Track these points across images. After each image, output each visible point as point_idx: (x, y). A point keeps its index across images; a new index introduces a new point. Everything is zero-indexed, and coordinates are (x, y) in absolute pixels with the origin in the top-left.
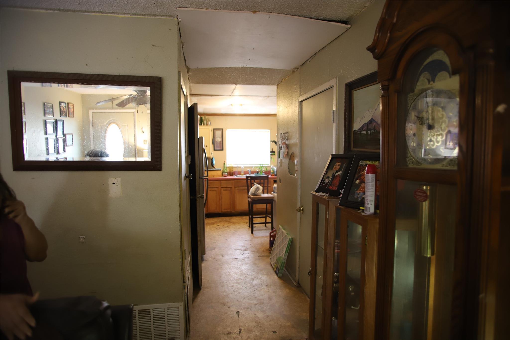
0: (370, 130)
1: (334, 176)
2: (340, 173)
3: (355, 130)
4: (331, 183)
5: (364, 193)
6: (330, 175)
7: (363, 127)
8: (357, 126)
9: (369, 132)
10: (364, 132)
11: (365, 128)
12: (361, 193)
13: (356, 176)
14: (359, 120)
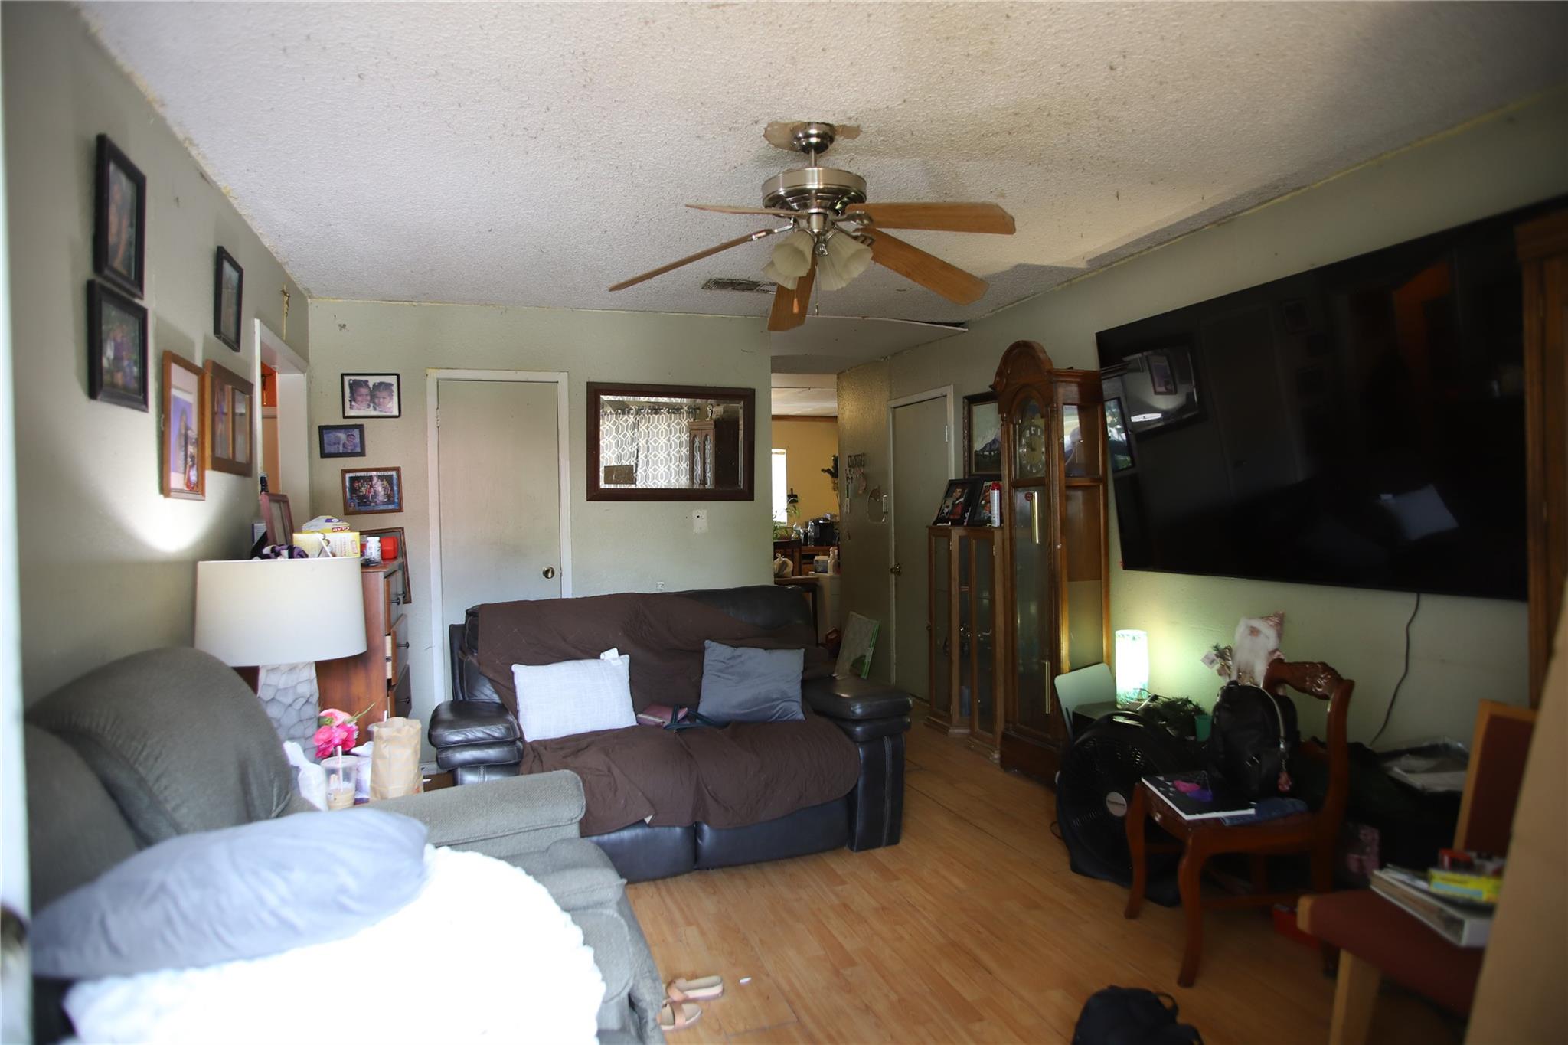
0: (994, 451)
1: (954, 504)
2: (962, 499)
3: (976, 451)
4: (951, 513)
5: (990, 512)
6: (950, 502)
7: (985, 447)
8: (978, 446)
9: (992, 453)
10: (987, 453)
11: (988, 449)
12: (988, 512)
13: (981, 497)
14: (980, 439)
